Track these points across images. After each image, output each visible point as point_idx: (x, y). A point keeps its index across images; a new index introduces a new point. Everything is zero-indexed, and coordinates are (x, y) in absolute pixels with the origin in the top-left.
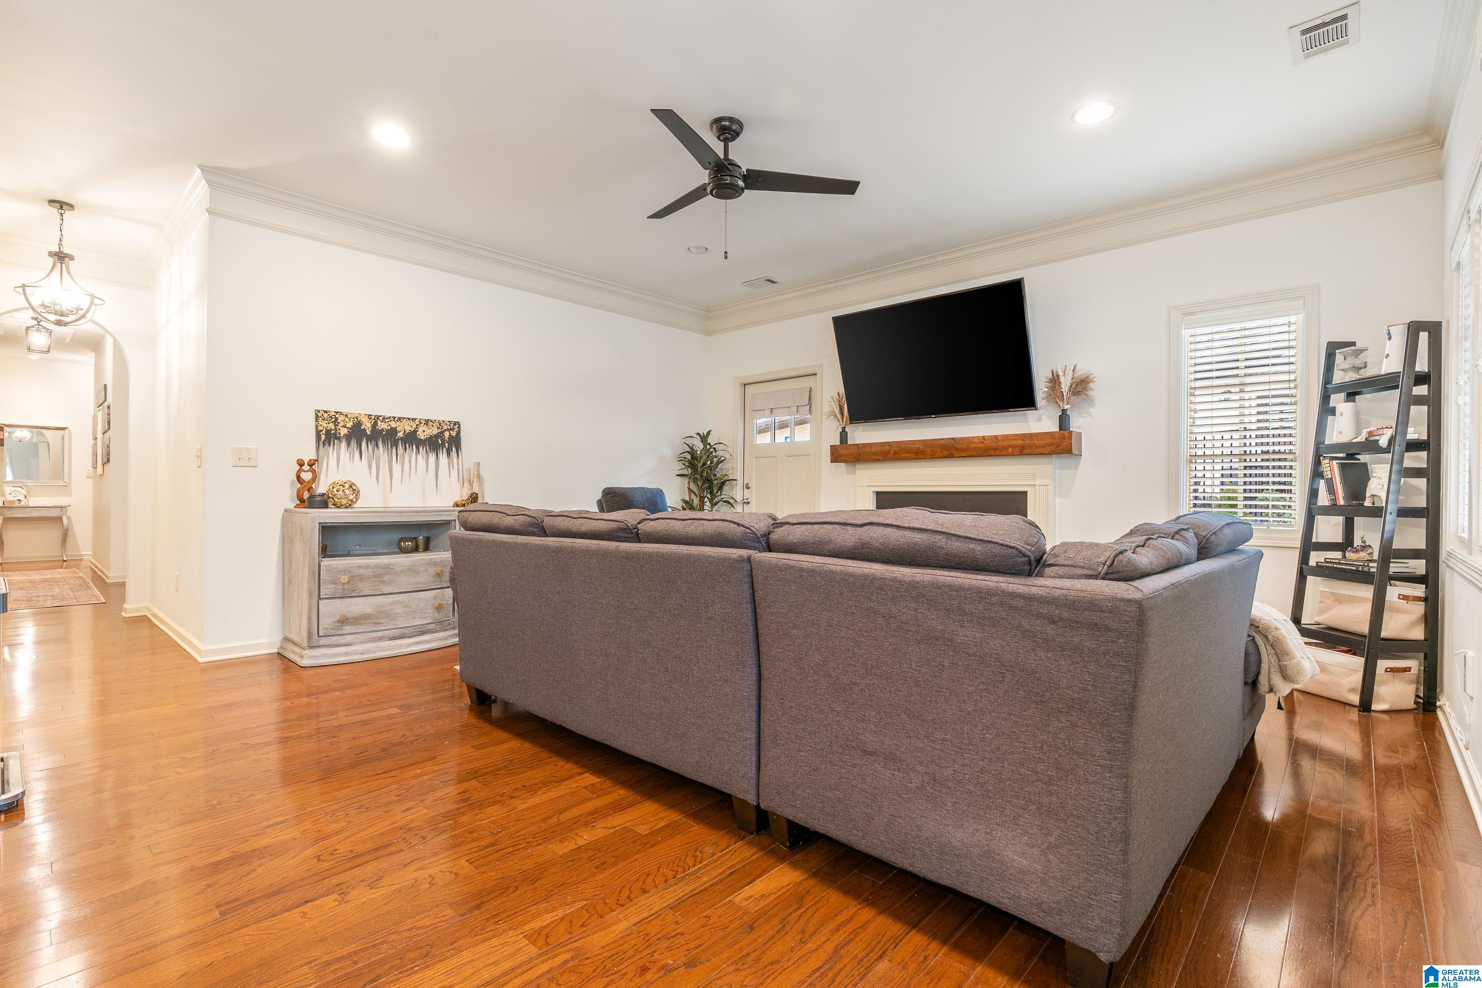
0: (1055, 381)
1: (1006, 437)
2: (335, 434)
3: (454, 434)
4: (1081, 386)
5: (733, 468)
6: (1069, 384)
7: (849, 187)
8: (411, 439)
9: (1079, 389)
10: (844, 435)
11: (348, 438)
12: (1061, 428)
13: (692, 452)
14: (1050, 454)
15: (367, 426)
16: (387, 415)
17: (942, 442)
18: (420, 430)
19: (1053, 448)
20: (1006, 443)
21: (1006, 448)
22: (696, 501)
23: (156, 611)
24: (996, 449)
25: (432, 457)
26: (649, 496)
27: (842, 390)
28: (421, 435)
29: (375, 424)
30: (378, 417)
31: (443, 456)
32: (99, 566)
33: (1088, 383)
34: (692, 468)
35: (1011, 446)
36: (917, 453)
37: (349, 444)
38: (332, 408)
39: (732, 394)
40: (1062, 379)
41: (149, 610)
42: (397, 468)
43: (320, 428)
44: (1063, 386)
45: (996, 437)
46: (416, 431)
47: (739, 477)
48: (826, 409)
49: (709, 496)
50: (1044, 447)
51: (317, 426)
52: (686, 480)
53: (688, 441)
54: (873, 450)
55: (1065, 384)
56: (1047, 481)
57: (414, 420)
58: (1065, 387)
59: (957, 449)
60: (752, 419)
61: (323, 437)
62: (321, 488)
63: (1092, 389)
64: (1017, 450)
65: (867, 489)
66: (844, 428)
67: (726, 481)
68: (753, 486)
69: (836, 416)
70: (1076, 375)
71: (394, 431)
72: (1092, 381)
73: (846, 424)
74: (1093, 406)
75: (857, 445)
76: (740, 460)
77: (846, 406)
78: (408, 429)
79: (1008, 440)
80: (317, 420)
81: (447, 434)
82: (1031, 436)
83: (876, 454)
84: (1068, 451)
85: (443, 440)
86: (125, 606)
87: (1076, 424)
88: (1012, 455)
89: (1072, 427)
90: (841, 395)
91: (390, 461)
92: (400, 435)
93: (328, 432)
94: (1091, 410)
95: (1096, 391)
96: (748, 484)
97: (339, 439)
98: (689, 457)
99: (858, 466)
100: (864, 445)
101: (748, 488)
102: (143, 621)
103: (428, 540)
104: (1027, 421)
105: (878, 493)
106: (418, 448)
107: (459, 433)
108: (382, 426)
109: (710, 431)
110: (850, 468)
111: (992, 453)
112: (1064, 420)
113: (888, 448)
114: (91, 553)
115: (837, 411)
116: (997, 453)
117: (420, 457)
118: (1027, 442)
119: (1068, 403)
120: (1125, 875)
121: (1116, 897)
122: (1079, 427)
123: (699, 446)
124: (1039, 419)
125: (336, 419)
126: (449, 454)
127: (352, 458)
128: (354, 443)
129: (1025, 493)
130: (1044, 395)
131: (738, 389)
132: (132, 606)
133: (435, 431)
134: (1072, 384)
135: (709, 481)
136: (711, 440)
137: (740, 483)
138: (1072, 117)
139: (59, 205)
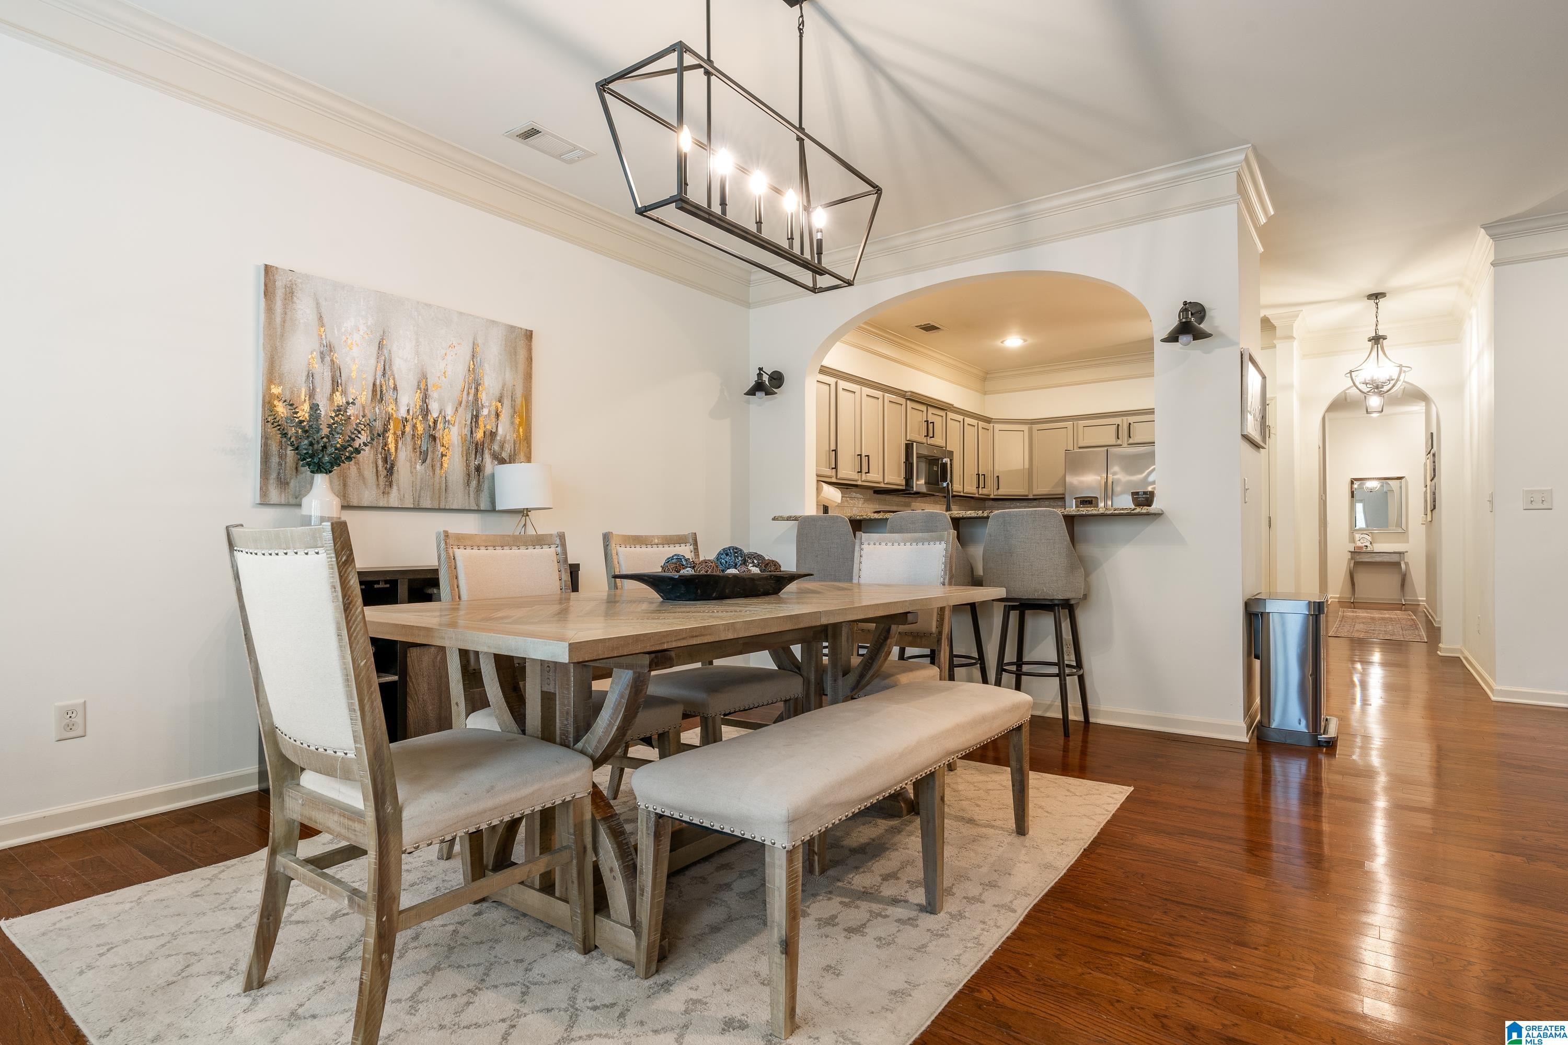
23: (1467, 654)
32: (1430, 611)
41: (1462, 653)
86: (1440, 645)
102: (1455, 661)
114: (1425, 599)
132: (1447, 647)
139: (1376, 296)
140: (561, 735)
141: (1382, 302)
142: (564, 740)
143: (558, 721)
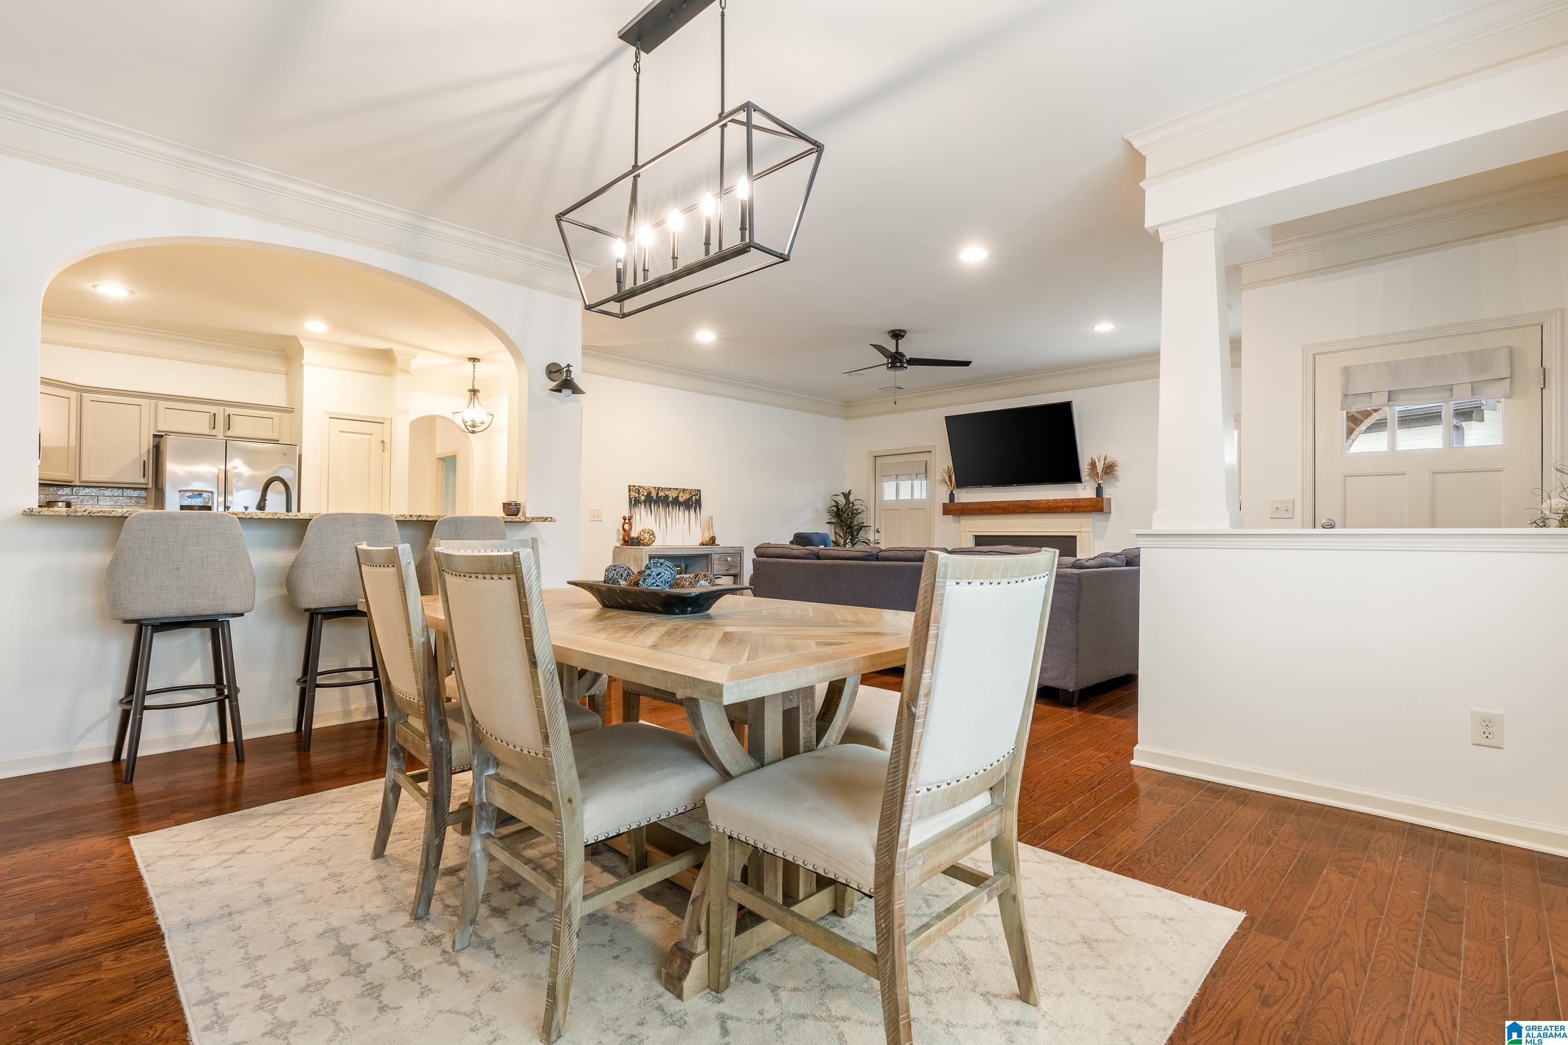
0: (1093, 465)
1: (1062, 500)
2: (639, 500)
3: (697, 497)
4: (1110, 469)
5: (867, 518)
6: (1102, 468)
7: (967, 364)
8: (676, 502)
9: (1109, 471)
10: (952, 496)
11: (645, 502)
12: (1097, 496)
13: (837, 506)
14: (1091, 511)
15: (654, 494)
16: (664, 487)
17: (1020, 503)
18: (680, 496)
19: (1092, 508)
20: (1062, 504)
21: (1062, 507)
22: (842, 542)
24: (1056, 508)
25: (687, 513)
26: (822, 538)
27: (951, 465)
28: (681, 499)
29: (658, 493)
30: (659, 488)
31: (692, 512)
33: (1114, 467)
34: (838, 517)
35: (1065, 506)
36: (1003, 510)
37: (645, 506)
38: (637, 484)
39: (865, 464)
40: (1097, 464)
42: (669, 520)
43: (631, 497)
44: (1098, 468)
45: (1056, 500)
46: (678, 497)
47: (872, 524)
48: (939, 477)
49: (850, 537)
50: (1086, 507)
51: (630, 496)
52: (833, 527)
53: (834, 498)
54: (973, 507)
55: (1100, 467)
56: (1090, 529)
57: (677, 489)
58: (1099, 470)
59: (1031, 508)
60: (882, 482)
61: (633, 502)
62: (634, 534)
63: (1116, 471)
64: (1070, 509)
65: (968, 533)
66: (952, 491)
67: (862, 527)
68: (882, 531)
69: (946, 483)
70: (1106, 462)
71: (667, 497)
72: (1116, 466)
73: (953, 489)
74: (1118, 481)
75: (962, 503)
76: (872, 512)
77: (953, 476)
78: (674, 495)
79: (1064, 502)
80: (629, 492)
81: (694, 497)
82: (1078, 500)
83: (974, 509)
84: (1101, 510)
85: (692, 502)
87: (1106, 494)
88: (1066, 512)
89: (1105, 494)
90: (950, 468)
91: (666, 516)
92: (670, 499)
93: (635, 498)
94: (1117, 484)
95: (1120, 471)
96: (878, 529)
97: (640, 503)
98: (835, 509)
99: (962, 517)
100: (966, 503)
101: (879, 532)
103: (687, 567)
104: (1077, 490)
105: (976, 537)
106: (679, 508)
107: (700, 497)
108: (661, 494)
109: (850, 491)
110: (956, 519)
111: (1054, 510)
112: (1099, 490)
113: (984, 506)
115: (947, 479)
116: (1056, 510)
117: (680, 513)
118: (1075, 504)
119: (1101, 480)
120: (1077, 663)
121: (1074, 670)
122: (1109, 495)
123: (842, 501)
124: (1084, 489)
125: (639, 490)
126: (695, 511)
127: (647, 515)
128: (648, 506)
129: (1075, 537)
130: (1087, 473)
131: (871, 460)
133: (688, 496)
134: (1104, 468)
135: (850, 527)
136: (852, 498)
137: (872, 528)
138: (1093, 328)
139: (474, 360)
140: (805, 744)
141: (477, 364)
142: (808, 746)
143: (801, 731)
